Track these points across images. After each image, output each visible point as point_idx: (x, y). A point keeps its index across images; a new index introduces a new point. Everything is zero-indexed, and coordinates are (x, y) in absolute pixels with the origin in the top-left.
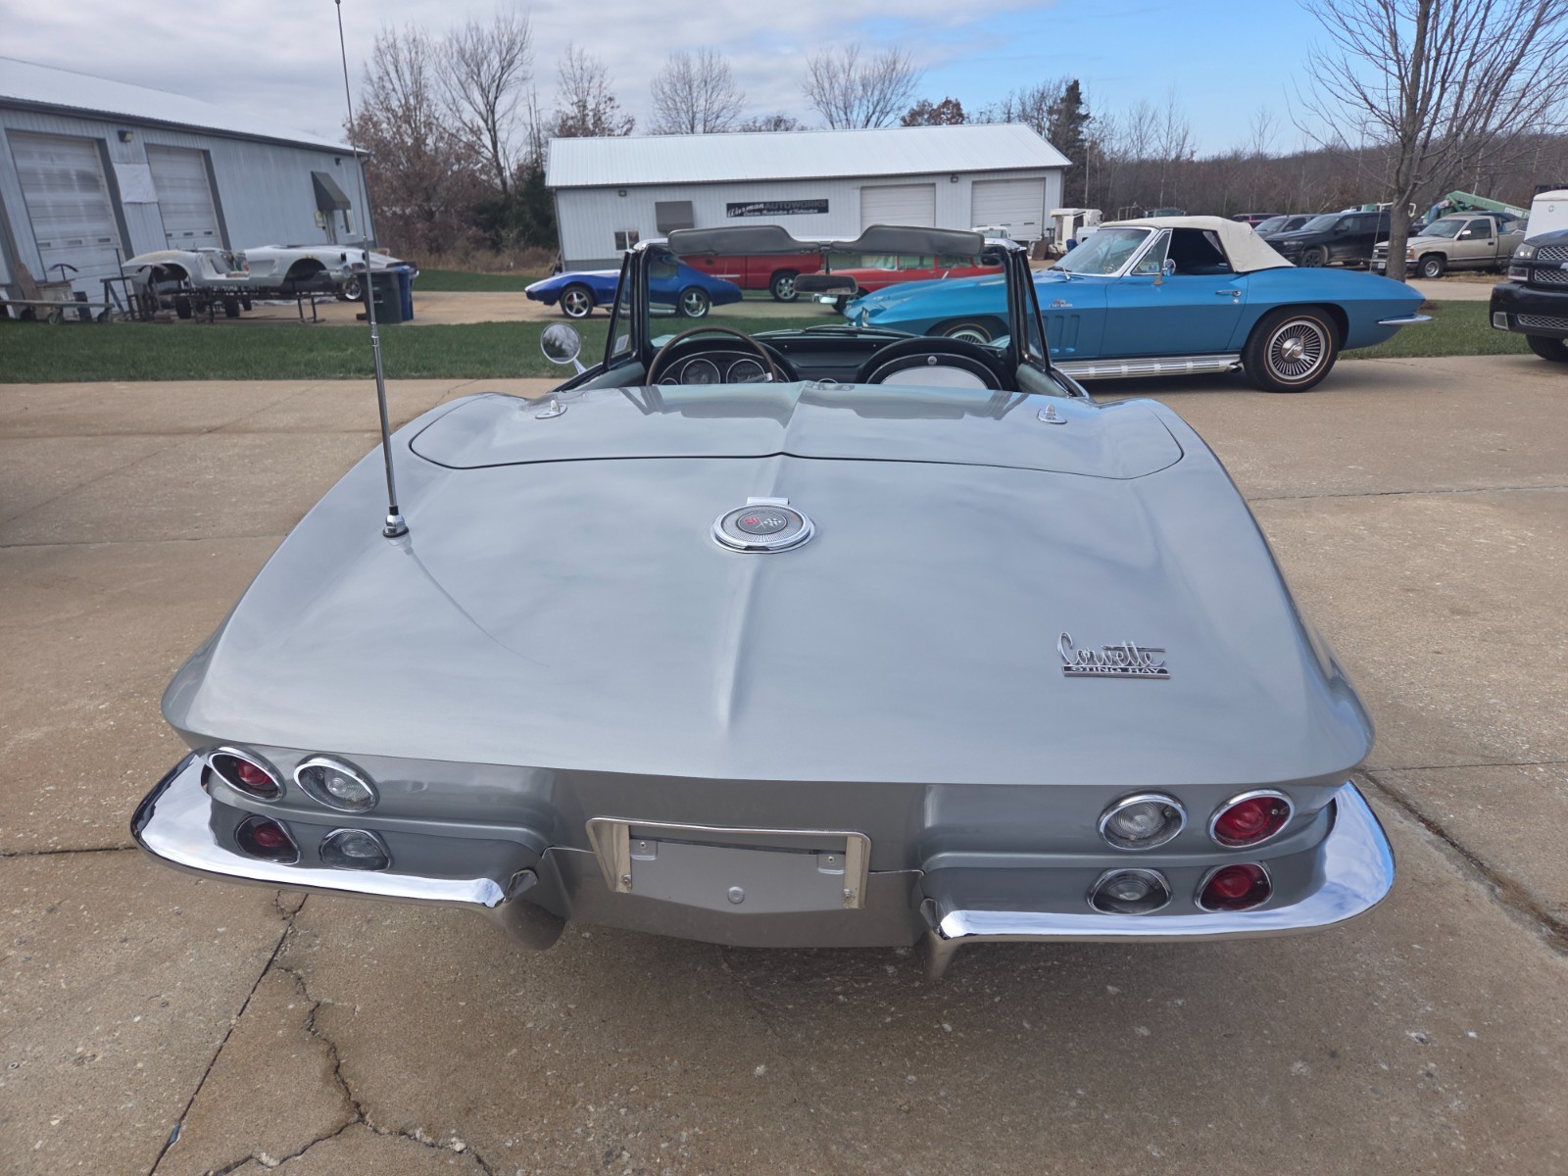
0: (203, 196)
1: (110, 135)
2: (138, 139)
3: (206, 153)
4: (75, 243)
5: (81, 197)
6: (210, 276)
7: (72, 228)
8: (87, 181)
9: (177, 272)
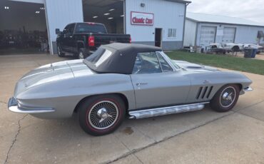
0: (232, 35)
1: (218, 26)
2: (223, 26)
3: (236, 28)
4: (206, 41)
5: (210, 35)
6: (221, 47)
7: (206, 39)
8: (212, 32)
9: (215, 46)
